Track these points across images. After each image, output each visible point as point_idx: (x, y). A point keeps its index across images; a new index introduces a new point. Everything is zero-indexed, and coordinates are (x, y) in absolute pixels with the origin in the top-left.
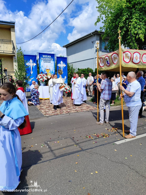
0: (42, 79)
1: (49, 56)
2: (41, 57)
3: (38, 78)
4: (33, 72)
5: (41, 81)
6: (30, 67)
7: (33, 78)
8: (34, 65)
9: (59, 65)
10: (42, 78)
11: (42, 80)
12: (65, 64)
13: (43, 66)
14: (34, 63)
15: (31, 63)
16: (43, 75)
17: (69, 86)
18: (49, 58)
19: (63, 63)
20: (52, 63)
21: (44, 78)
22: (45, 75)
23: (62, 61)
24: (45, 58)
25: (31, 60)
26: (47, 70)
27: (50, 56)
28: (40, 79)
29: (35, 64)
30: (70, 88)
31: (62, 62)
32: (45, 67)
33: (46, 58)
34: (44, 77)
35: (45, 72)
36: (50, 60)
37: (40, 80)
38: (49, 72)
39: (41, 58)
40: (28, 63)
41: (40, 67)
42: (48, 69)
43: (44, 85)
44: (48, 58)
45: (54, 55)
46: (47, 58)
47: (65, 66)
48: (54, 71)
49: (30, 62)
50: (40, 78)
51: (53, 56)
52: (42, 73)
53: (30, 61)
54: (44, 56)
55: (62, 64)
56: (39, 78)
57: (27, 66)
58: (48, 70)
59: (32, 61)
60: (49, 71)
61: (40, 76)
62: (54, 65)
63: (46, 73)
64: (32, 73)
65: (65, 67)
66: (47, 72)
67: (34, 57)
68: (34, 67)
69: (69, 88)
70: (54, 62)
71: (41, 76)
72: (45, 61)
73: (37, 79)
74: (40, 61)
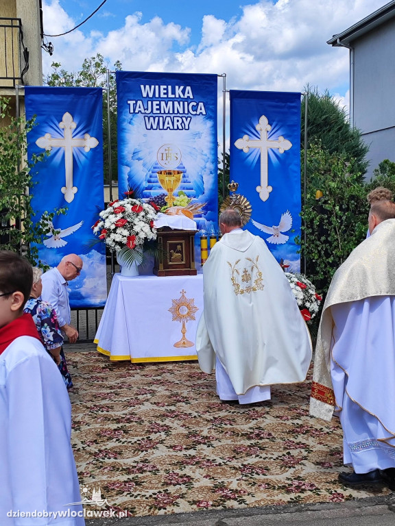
0: (126, 233)
1: (179, 91)
2: (131, 95)
3: (102, 229)
4: (75, 190)
5: (117, 243)
6: (58, 159)
7: (80, 225)
8: (87, 150)
9: (243, 144)
10: (124, 227)
11: (125, 241)
12: (286, 136)
13: (140, 155)
14: (87, 136)
15: (68, 133)
16: (137, 209)
17: (306, 281)
18: (179, 100)
19: (269, 128)
20: (198, 135)
21: (136, 229)
22: (146, 206)
23: (264, 119)
24: (153, 99)
25: (67, 116)
26: (167, 178)
27: (188, 88)
28: (113, 236)
29: (91, 142)
30: (312, 292)
31: (263, 124)
32: (152, 159)
33: (163, 104)
34: (136, 221)
35: (150, 188)
36: (187, 115)
37: (109, 241)
38: (176, 191)
39: (132, 103)
40: (47, 136)
41: (122, 158)
42: (172, 166)
43: (142, 272)
44: (173, 100)
45: (212, 78)
46: (167, 100)
47: (284, 145)
48: (209, 182)
49: (60, 132)
50: (113, 227)
51: (204, 85)
52: (134, 192)
53: (61, 125)
54: (146, 90)
55: (264, 135)
56: (107, 225)
57: (41, 152)
58: (172, 178)
59: (74, 125)
60: (180, 184)
61: (115, 213)
62: (211, 145)
63: (155, 193)
64: (70, 198)
65: (285, 159)
66: (164, 191)
67: (89, 100)
68: (83, 159)
69: (305, 289)
70: (209, 124)
71: (120, 216)
72: (157, 122)
73: (96, 229)
74: (126, 125)
